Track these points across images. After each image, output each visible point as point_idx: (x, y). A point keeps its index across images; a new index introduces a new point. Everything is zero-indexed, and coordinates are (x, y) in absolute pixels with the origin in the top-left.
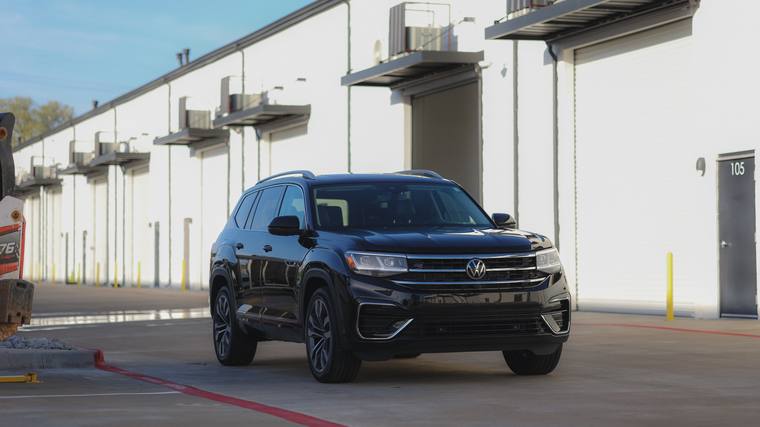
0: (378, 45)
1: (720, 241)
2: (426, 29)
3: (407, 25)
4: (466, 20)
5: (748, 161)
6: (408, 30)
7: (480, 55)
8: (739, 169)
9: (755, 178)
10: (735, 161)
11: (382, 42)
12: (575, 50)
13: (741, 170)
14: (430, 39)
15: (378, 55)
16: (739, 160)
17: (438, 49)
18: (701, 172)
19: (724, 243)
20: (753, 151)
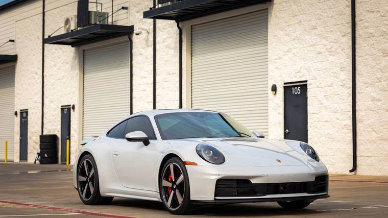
0: (67, 21)
1: (285, 130)
2: (100, 13)
3: (89, 10)
4: (123, 8)
5: (303, 86)
6: (90, 13)
7: (132, 28)
8: (297, 91)
9: (308, 96)
10: (294, 86)
11: (71, 19)
12: (191, 26)
13: (298, 91)
14: (102, 18)
15: (67, 27)
16: (297, 86)
17: (106, 23)
18: (274, 92)
19: (287, 130)
20: (306, 81)
